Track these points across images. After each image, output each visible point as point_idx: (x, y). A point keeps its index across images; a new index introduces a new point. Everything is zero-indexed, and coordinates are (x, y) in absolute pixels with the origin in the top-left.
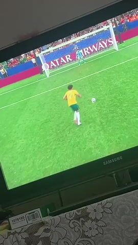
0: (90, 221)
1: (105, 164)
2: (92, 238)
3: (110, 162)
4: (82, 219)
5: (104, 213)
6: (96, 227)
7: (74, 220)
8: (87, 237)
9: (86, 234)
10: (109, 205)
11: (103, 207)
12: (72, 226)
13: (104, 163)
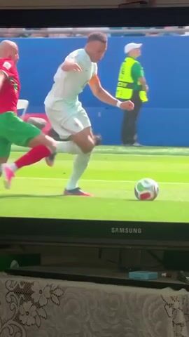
0: (30, 303)
1: (113, 232)
2: (26, 327)
3: (122, 230)
4: (22, 296)
5: (50, 301)
6: (35, 314)
7: (13, 293)
8: (20, 322)
9: (21, 318)
10: (58, 293)
11: (51, 292)
12: (9, 300)
13: (113, 229)
